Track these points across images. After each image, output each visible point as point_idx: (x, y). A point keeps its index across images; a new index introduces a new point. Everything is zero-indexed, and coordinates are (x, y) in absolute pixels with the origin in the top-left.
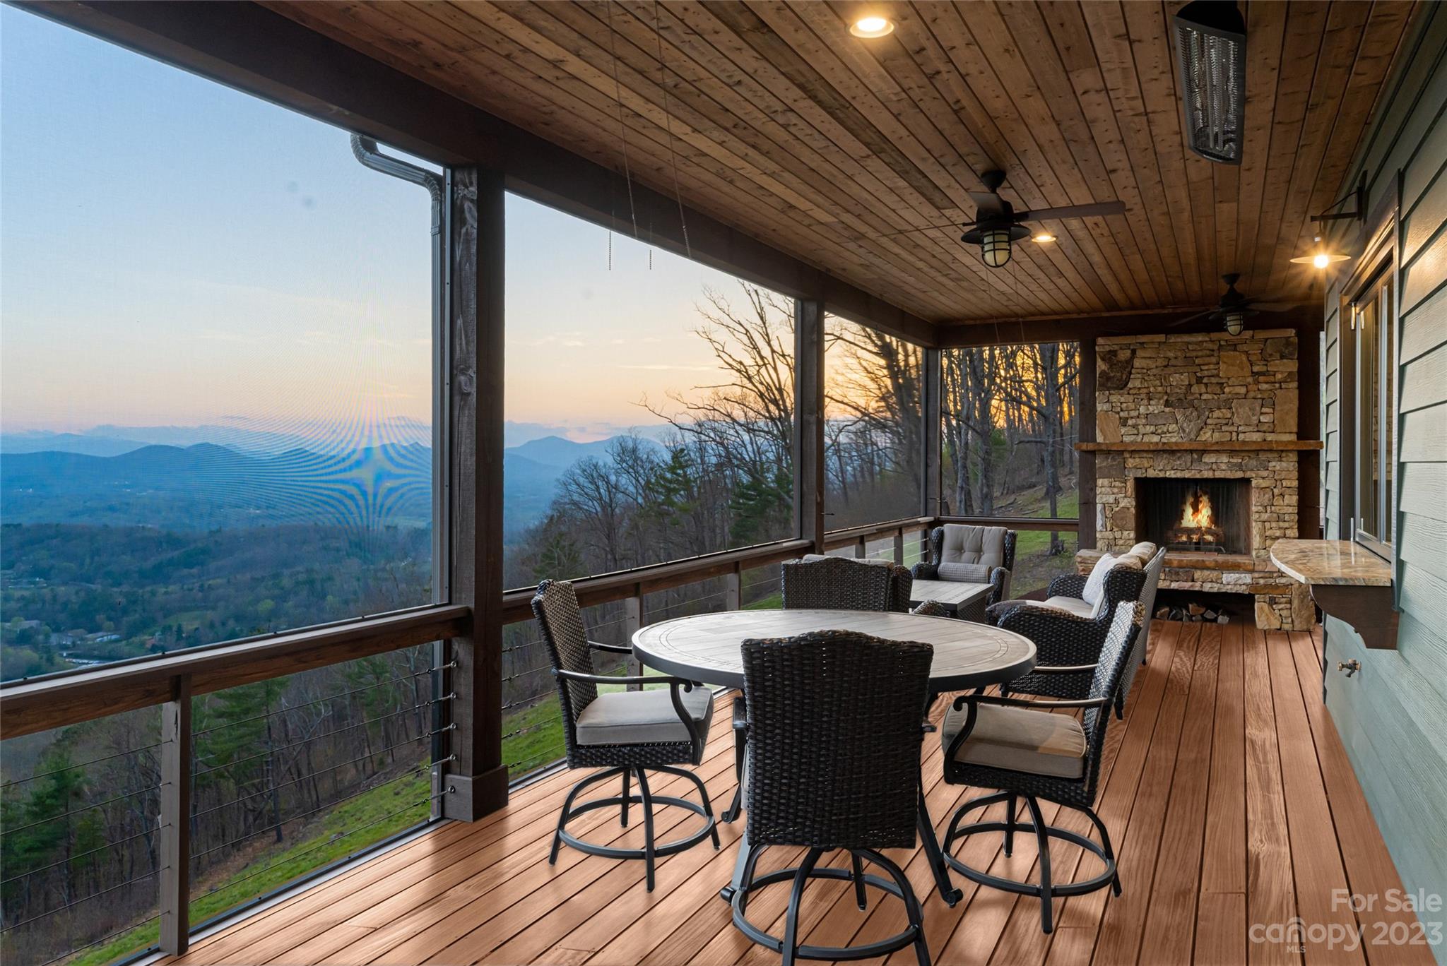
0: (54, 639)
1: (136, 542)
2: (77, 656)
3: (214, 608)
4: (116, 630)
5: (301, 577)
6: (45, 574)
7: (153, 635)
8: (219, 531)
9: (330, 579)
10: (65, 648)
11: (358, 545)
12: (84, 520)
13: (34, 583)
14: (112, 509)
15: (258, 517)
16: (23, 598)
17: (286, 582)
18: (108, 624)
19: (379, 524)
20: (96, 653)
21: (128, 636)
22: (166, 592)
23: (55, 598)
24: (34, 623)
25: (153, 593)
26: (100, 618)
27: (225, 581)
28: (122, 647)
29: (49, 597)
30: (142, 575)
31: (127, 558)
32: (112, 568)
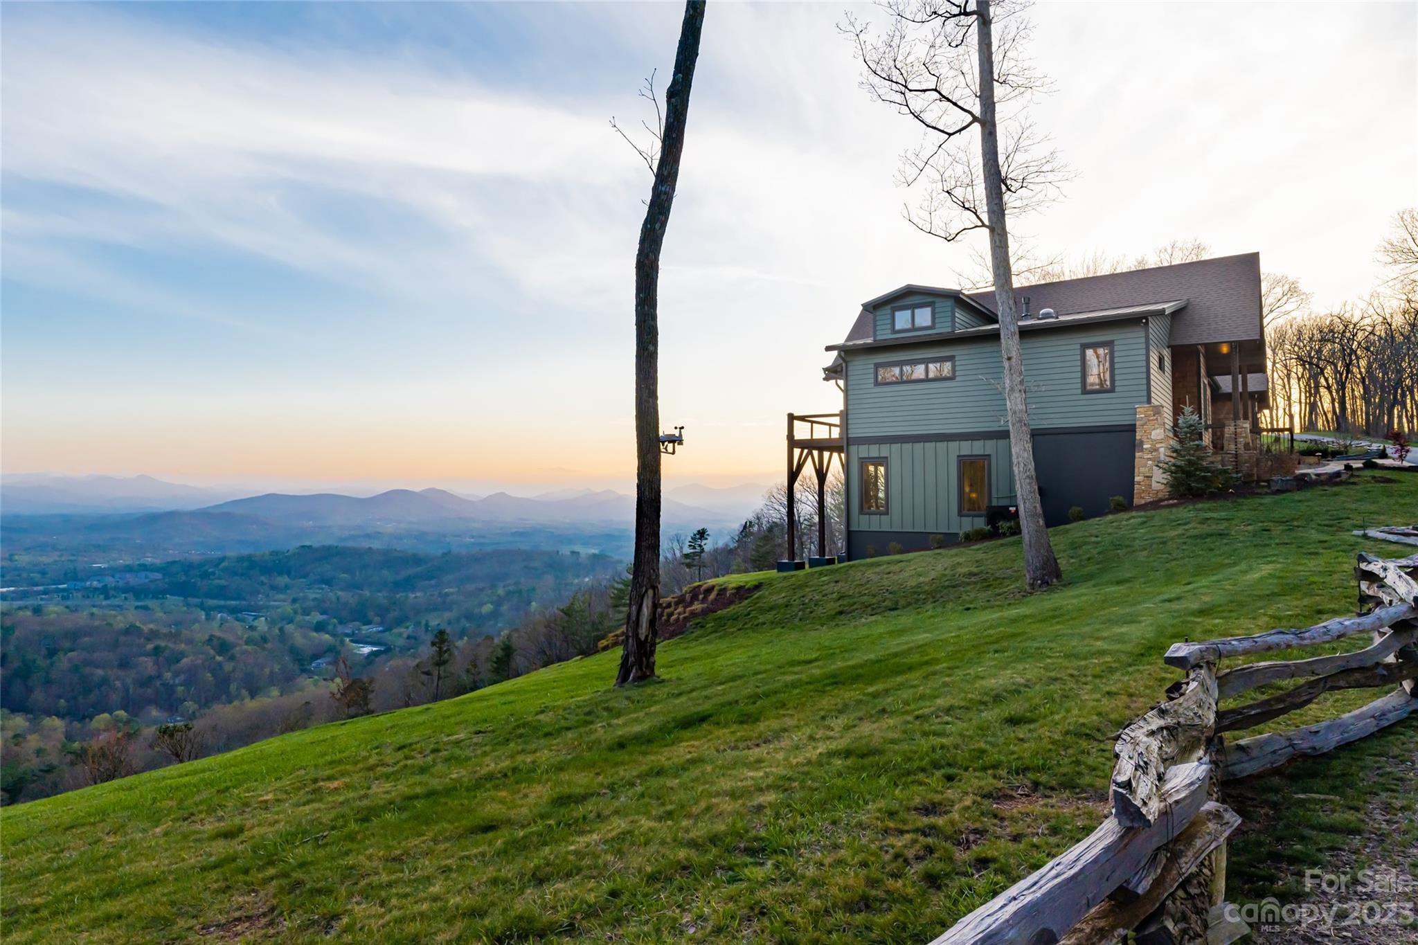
0: (340, 629)
1: (391, 559)
2: (355, 642)
3: (450, 610)
4: (381, 624)
5: (512, 588)
6: (328, 582)
7: (407, 628)
8: (449, 552)
9: (534, 589)
10: (347, 635)
11: (550, 566)
12: (350, 544)
13: (322, 589)
14: (368, 536)
15: (474, 543)
16: (315, 599)
17: (501, 592)
18: (377, 619)
19: (565, 550)
20: (369, 640)
21: (389, 629)
22: (415, 597)
23: (338, 599)
24: (324, 617)
25: (407, 597)
26: (370, 614)
27: (456, 589)
28: (387, 636)
29: (334, 599)
30: (397, 584)
31: (385, 572)
32: (375, 579)
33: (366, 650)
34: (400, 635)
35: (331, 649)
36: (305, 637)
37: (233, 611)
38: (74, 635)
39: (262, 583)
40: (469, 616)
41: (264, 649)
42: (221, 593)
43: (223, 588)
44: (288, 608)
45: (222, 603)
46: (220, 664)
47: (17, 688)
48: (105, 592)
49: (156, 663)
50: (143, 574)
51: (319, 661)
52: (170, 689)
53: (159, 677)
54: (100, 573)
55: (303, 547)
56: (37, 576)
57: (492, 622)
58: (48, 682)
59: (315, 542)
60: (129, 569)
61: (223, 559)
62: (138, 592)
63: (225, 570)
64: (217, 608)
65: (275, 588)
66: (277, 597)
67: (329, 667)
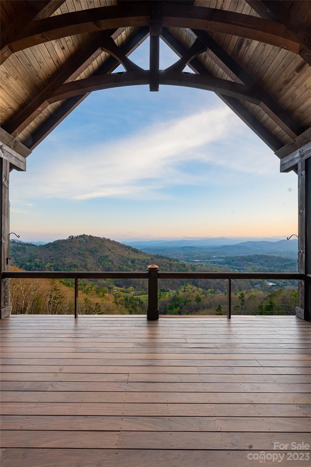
1: (281, 260)
6: (262, 264)
12: (268, 255)
14: (275, 253)
16: (258, 269)
23: (264, 269)
30: (281, 266)
31: (278, 263)
32: (275, 264)
33: (271, 284)
39: (246, 263)
41: (243, 280)
42: (237, 265)
43: (237, 264)
45: (236, 267)
48: (214, 263)
50: (221, 259)
51: (257, 285)
53: (220, 283)
54: (214, 258)
55: (256, 255)
56: (203, 258)
58: (201, 281)
59: (259, 254)
60: (219, 258)
61: (237, 257)
62: (220, 263)
63: (237, 259)
64: (236, 268)
65: (248, 265)
66: (249, 267)
67: (260, 287)
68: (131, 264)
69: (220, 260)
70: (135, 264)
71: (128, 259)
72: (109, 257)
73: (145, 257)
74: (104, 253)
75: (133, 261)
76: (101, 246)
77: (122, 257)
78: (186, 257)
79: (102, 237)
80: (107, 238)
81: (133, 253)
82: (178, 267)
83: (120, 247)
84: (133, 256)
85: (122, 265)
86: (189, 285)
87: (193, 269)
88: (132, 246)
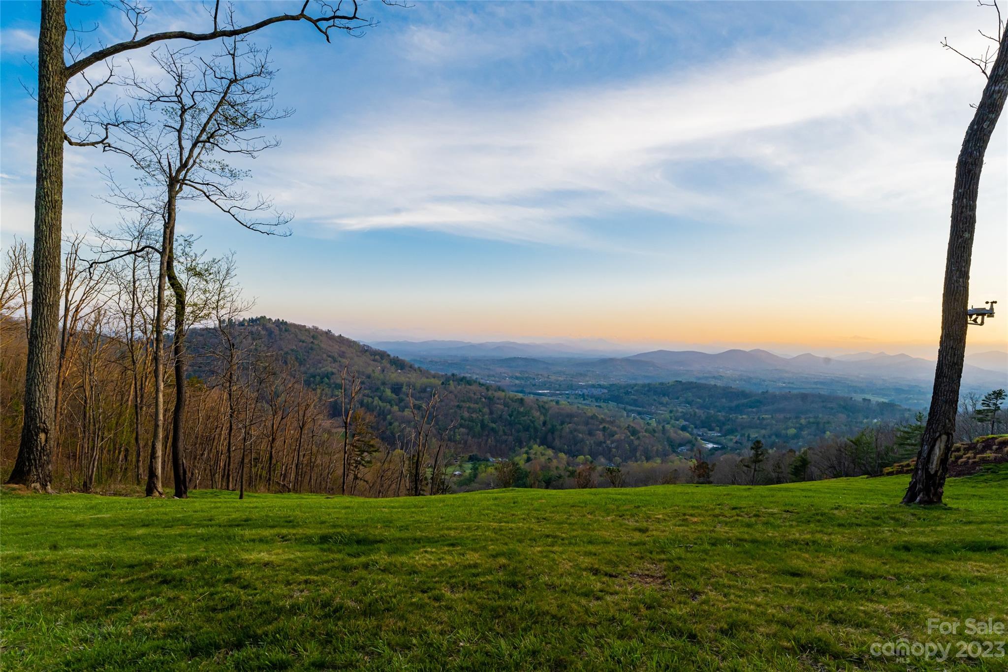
0: (695, 431)
1: (729, 393)
2: (704, 440)
3: (765, 429)
4: (720, 432)
5: (812, 420)
6: (690, 403)
7: (736, 436)
8: (767, 392)
9: (828, 423)
10: (699, 435)
11: (844, 407)
12: (703, 381)
13: (686, 407)
14: (714, 377)
15: (784, 387)
16: (682, 412)
17: (803, 421)
18: (718, 428)
19: (859, 397)
20: (712, 440)
21: (725, 435)
22: (743, 418)
23: (695, 413)
24: (687, 423)
25: (737, 418)
26: (714, 425)
27: (770, 416)
28: (723, 440)
29: (693, 413)
30: (731, 409)
31: (724, 400)
32: (718, 404)
33: (710, 446)
34: (731, 440)
35: (689, 442)
36: (676, 432)
37: (639, 413)
38: (571, 416)
39: (655, 400)
40: (778, 435)
41: (654, 436)
42: (635, 403)
43: (635, 400)
44: (668, 416)
45: (634, 408)
46: (632, 440)
47: (550, 437)
48: (583, 396)
49: (604, 435)
50: (599, 390)
51: (683, 447)
52: (610, 449)
53: (605, 442)
54: (582, 387)
55: (677, 381)
56: (557, 386)
57: (795, 441)
58: (561, 437)
59: (683, 379)
60: (593, 386)
61: (636, 385)
62: (598, 399)
63: (637, 391)
64: (632, 411)
65: (661, 403)
66: (662, 408)
67: (689, 452)
68: (394, 396)
69: (596, 392)
70: (401, 396)
71: (384, 384)
72: (334, 376)
73: (425, 380)
74: (320, 365)
75: (397, 389)
76: (312, 349)
77: (369, 377)
78: (517, 382)
79: (309, 325)
80: (324, 328)
81: (393, 368)
82: (506, 405)
83: (359, 354)
84: (395, 376)
85: (368, 396)
86: (536, 447)
87: (542, 409)
88: (389, 353)
